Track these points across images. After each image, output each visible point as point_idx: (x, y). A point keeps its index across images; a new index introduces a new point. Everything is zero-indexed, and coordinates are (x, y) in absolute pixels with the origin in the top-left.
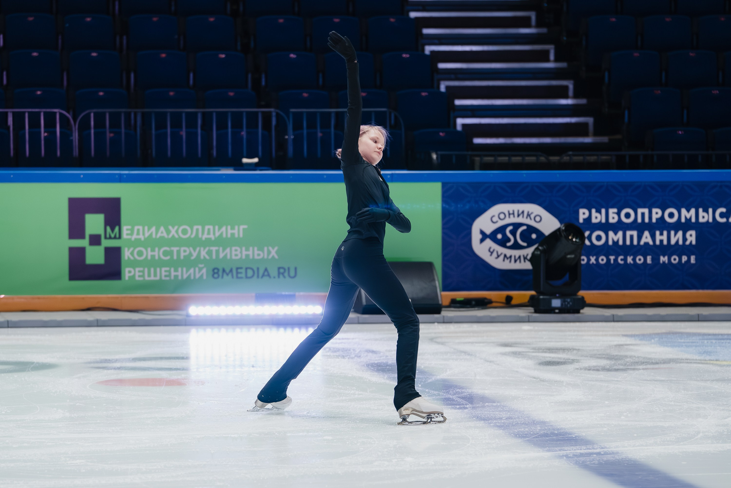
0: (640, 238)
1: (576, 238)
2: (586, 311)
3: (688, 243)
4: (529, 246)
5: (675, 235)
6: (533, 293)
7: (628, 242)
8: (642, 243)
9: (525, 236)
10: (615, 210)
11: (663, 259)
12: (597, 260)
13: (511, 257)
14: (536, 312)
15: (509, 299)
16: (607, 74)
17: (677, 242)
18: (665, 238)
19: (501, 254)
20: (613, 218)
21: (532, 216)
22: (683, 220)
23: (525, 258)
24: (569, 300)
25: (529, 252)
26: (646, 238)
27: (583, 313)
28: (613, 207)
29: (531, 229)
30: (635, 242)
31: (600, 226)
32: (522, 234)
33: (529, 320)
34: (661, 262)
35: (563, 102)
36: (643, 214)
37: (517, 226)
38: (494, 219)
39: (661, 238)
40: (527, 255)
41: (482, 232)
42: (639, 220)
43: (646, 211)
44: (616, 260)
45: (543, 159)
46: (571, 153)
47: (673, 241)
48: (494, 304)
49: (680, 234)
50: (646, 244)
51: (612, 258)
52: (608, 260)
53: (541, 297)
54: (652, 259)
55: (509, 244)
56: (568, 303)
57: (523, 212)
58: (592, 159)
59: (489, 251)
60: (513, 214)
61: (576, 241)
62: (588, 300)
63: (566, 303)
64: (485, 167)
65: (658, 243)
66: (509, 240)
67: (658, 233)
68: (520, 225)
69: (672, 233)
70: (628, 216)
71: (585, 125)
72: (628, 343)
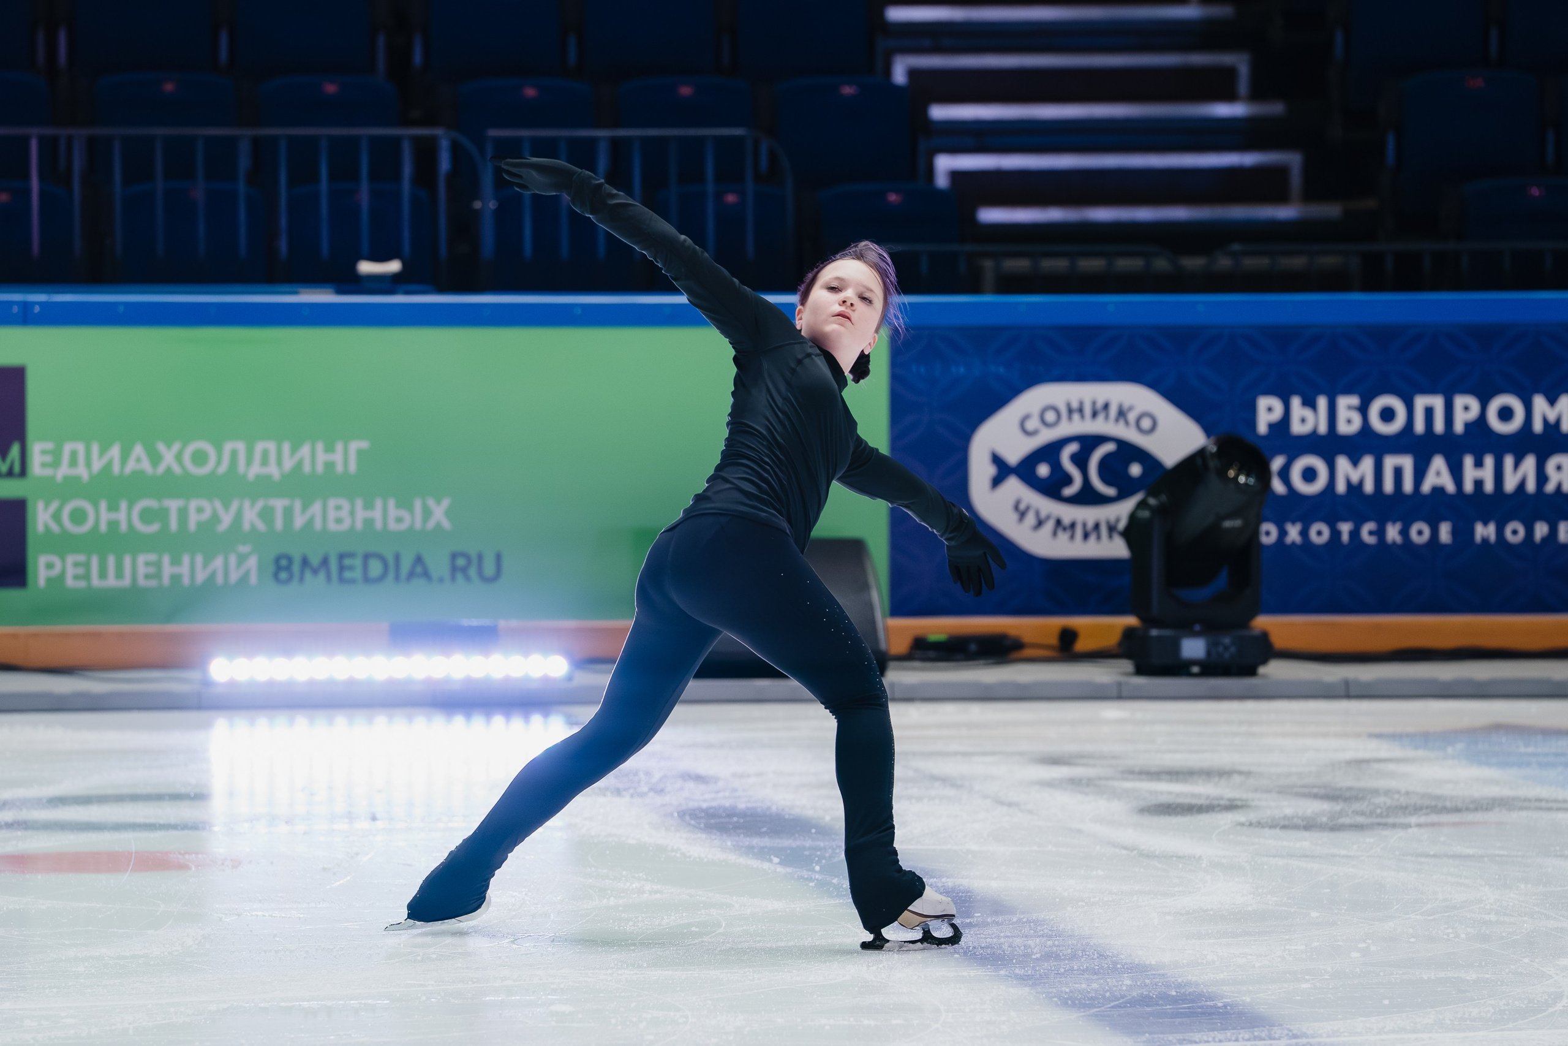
0: (1420, 474)
1: (1248, 475)
2: (1275, 670)
3: (1550, 487)
4: (1122, 496)
5: (1517, 465)
6: (1131, 621)
7: (1388, 486)
8: (1426, 487)
9: (1112, 470)
10: (1354, 400)
11: (1484, 531)
12: (1304, 533)
13: (1073, 526)
14: (1140, 671)
15: (1068, 637)
16: (1339, 37)
17: (1522, 485)
18: (1487, 474)
19: (1048, 517)
20: (1349, 422)
21: (1132, 417)
22: (1538, 426)
23: (1112, 529)
24: (1227, 641)
25: (1122, 511)
26: (1438, 474)
27: (1264, 676)
28: (1348, 391)
29: (1127, 451)
30: (1408, 486)
31: (1313, 444)
32: (1103, 464)
33: (1119, 694)
34: (1478, 538)
35: (1223, 110)
36: (1429, 412)
37: (1088, 443)
38: (1031, 425)
39: (1479, 474)
40: (1118, 520)
41: (997, 459)
42: (1419, 427)
43: (1437, 402)
44: (1355, 534)
45: (1161, 264)
46: (1236, 247)
47: (1510, 484)
48: (1027, 652)
49: (1529, 464)
50: (1438, 491)
51: (1345, 528)
52: (1336, 534)
53: (1154, 632)
54: (1454, 533)
55: (1068, 491)
56: (1226, 648)
57: (1106, 406)
58: (1298, 262)
59: (1016, 507)
60: (1081, 410)
61: (1246, 484)
62: (1279, 641)
63: (1221, 649)
64: (1009, 284)
65: (1468, 487)
66: (1068, 480)
67: (1468, 461)
68: (1099, 440)
69: (1509, 461)
70: (1387, 415)
71: (1279, 173)
72: (1383, 754)
